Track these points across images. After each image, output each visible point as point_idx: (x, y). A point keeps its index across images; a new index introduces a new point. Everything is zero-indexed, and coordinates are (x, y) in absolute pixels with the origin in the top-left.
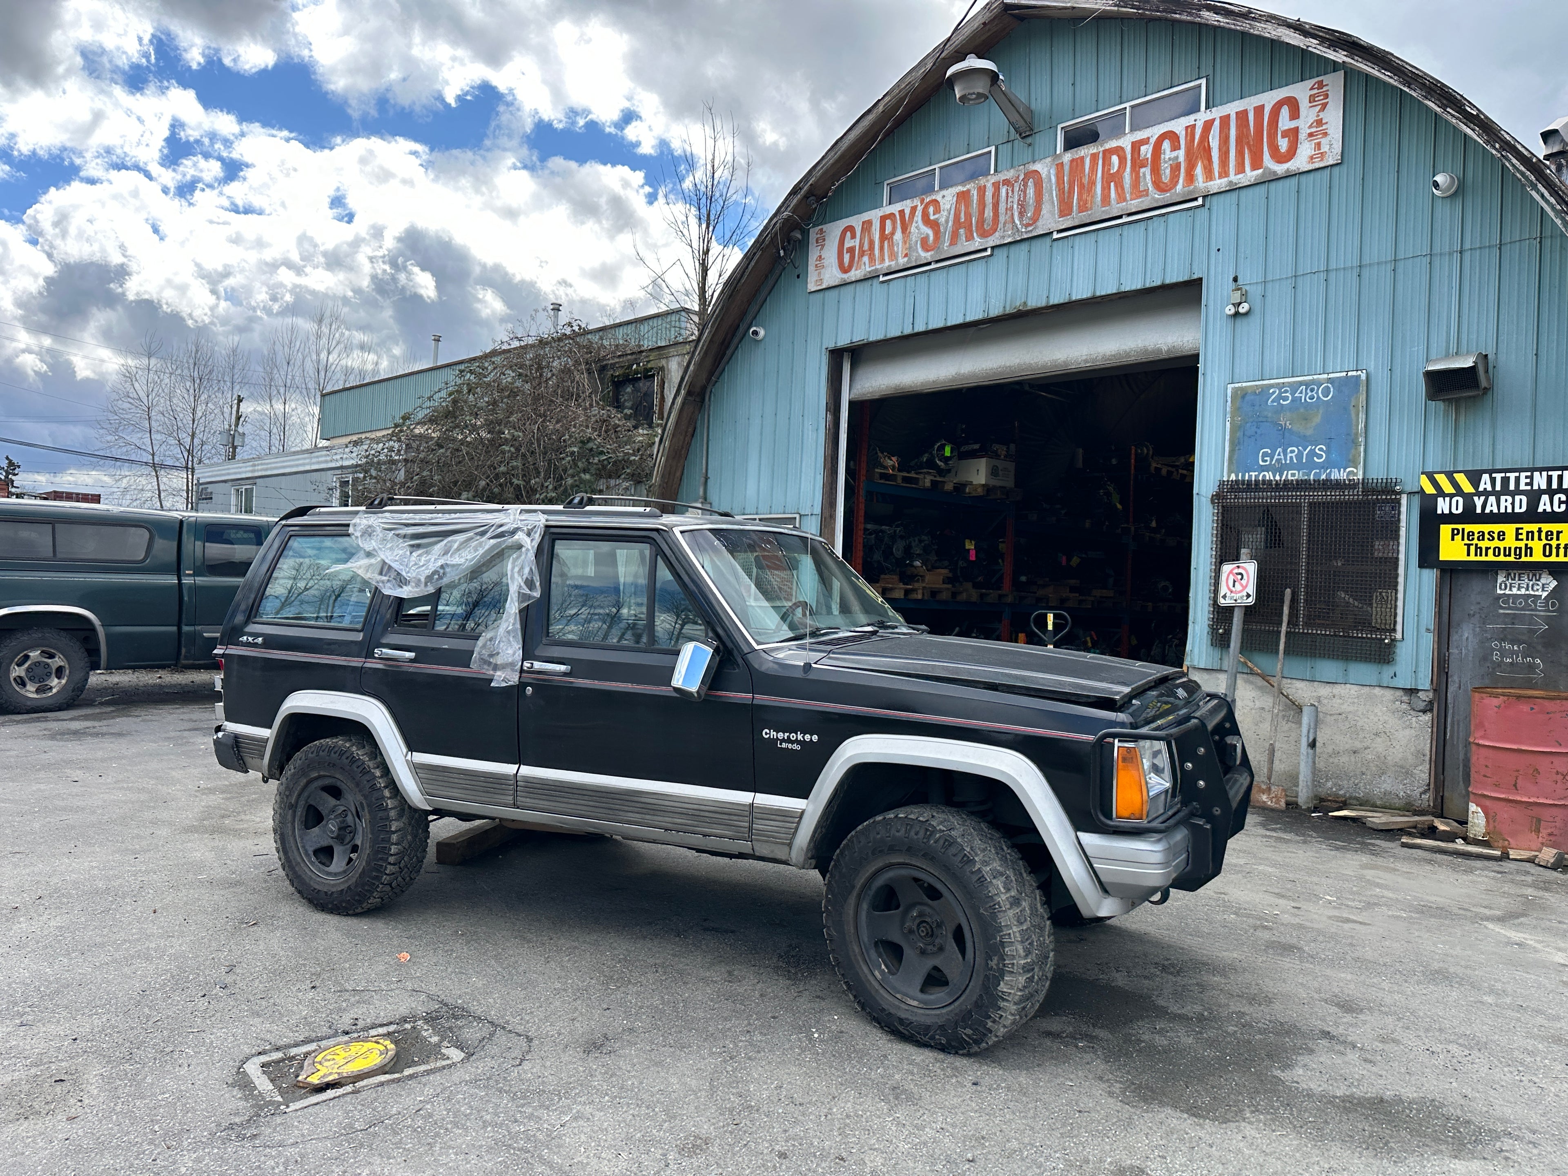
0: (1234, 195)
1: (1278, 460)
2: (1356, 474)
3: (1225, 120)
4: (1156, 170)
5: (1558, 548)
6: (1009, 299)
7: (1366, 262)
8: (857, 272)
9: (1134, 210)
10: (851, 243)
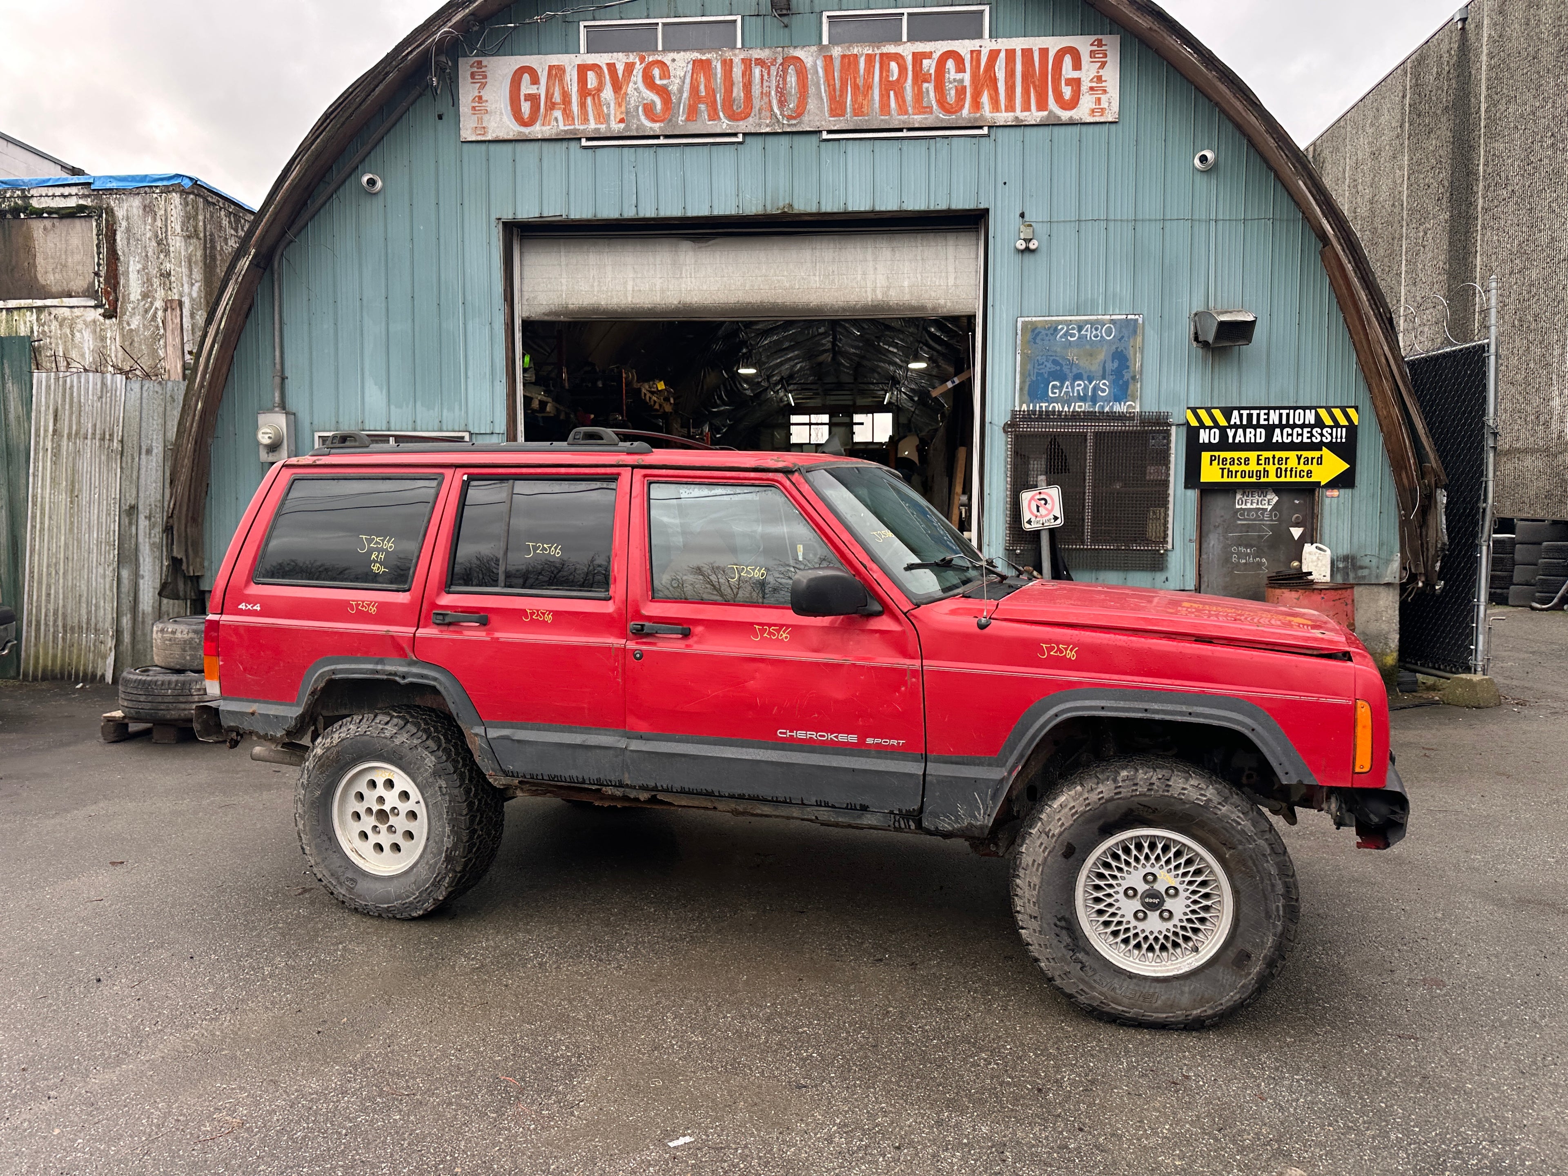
0: (1020, 131)
1: (1067, 393)
2: (1134, 408)
3: (1011, 54)
4: (940, 88)
5: (1286, 471)
6: (769, 198)
7: (1140, 217)
8: (544, 128)
9: (917, 126)
10: (533, 90)
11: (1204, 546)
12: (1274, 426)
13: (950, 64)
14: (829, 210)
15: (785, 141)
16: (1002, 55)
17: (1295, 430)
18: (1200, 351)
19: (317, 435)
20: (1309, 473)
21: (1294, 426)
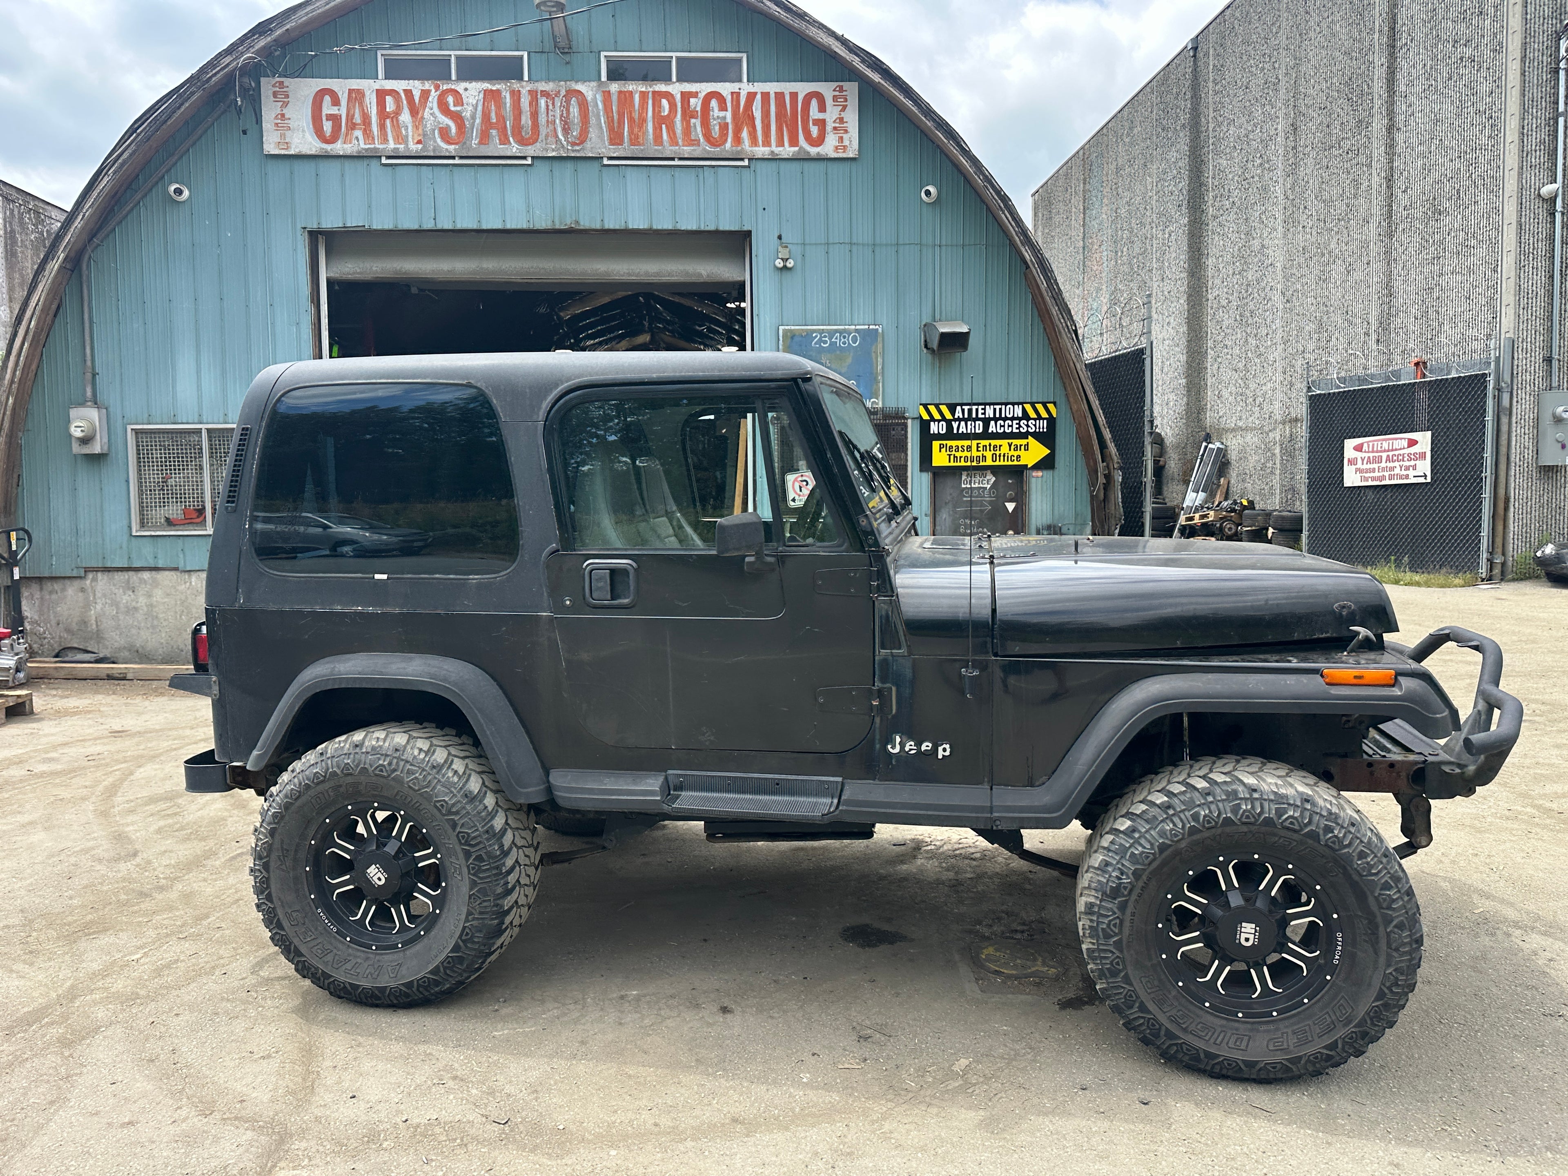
0: (773, 165)
2: (877, 404)
3: (766, 96)
4: (705, 124)
5: (1000, 456)
6: (557, 213)
7: (878, 241)
8: (345, 146)
9: (686, 156)
10: (334, 111)
11: (937, 519)
12: (990, 419)
13: (714, 103)
14: (612, 227)
15: (570, 165)
16: (759, 97)
17: (1007, 422)
18: (930, 356)
19: (129, 427)
20: (1019, 457)
21: (1006, 419)
